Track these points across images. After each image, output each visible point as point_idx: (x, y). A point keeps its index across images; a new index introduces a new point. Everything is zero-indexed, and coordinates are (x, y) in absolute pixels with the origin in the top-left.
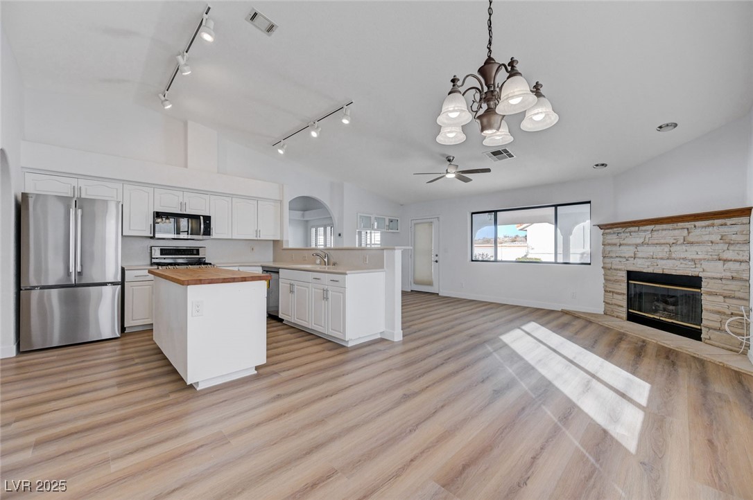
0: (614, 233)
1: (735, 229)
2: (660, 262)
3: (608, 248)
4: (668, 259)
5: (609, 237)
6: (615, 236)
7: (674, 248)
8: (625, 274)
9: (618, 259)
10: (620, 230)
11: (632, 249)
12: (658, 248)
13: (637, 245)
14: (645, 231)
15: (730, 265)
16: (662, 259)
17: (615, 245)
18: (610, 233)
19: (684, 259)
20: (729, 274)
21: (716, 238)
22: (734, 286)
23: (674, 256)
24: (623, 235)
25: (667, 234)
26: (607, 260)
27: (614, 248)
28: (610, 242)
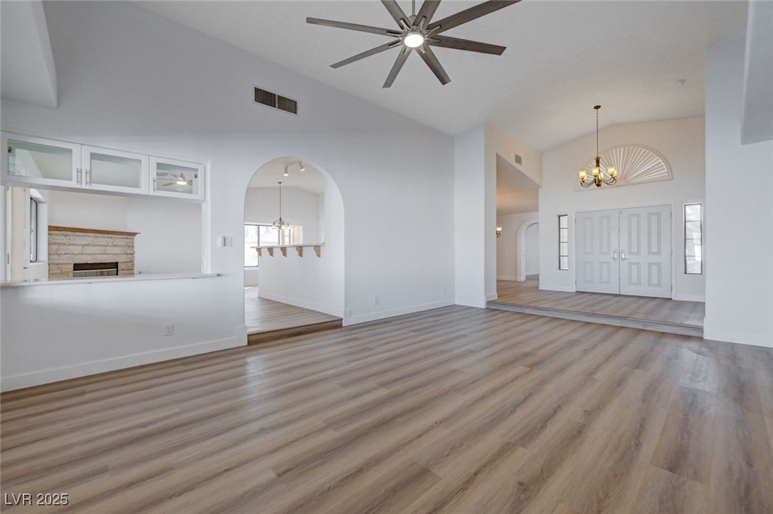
0: (62, 235)
1: (129, 240)
2: (99, 256)
3: (55, 247)
4: (104, 254)
5: (55, 237)
6: (63, 237)
7: (107, 248)
8: (72, 267)
9: (67, 256)
10: (69, 233)
11: (80, 248)
12: (98, 248)
13: (83, 245)
14: (90, 236)
15: (129, 256)
16: (100, 254)
17: (64, 244)
18: (57, 235)
19: (112, 254)
20: (129, 260)
21: (124, 244)
22: (130, 264)
23: (106, 252)
24: (72, 238)
25: (103, 240)
26: (52, 257)
27: (62, 247)
28: (57, 241)
